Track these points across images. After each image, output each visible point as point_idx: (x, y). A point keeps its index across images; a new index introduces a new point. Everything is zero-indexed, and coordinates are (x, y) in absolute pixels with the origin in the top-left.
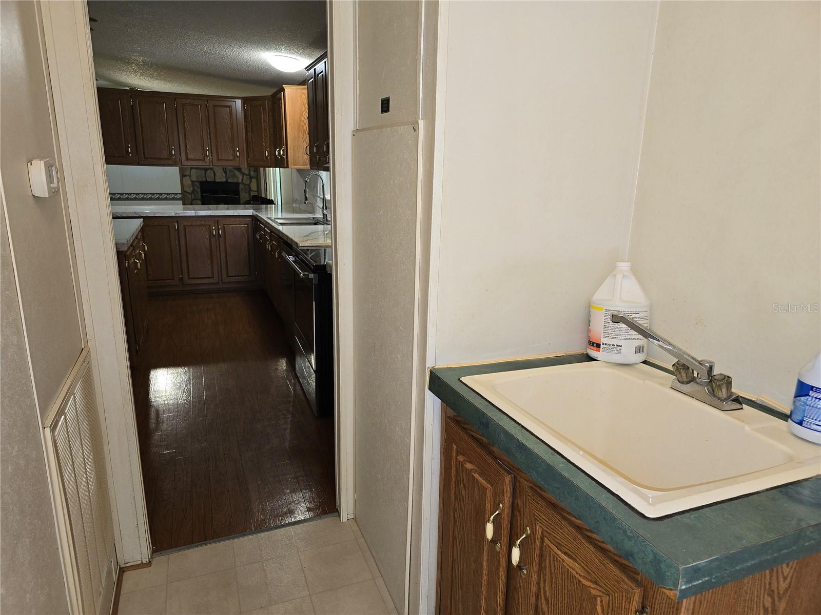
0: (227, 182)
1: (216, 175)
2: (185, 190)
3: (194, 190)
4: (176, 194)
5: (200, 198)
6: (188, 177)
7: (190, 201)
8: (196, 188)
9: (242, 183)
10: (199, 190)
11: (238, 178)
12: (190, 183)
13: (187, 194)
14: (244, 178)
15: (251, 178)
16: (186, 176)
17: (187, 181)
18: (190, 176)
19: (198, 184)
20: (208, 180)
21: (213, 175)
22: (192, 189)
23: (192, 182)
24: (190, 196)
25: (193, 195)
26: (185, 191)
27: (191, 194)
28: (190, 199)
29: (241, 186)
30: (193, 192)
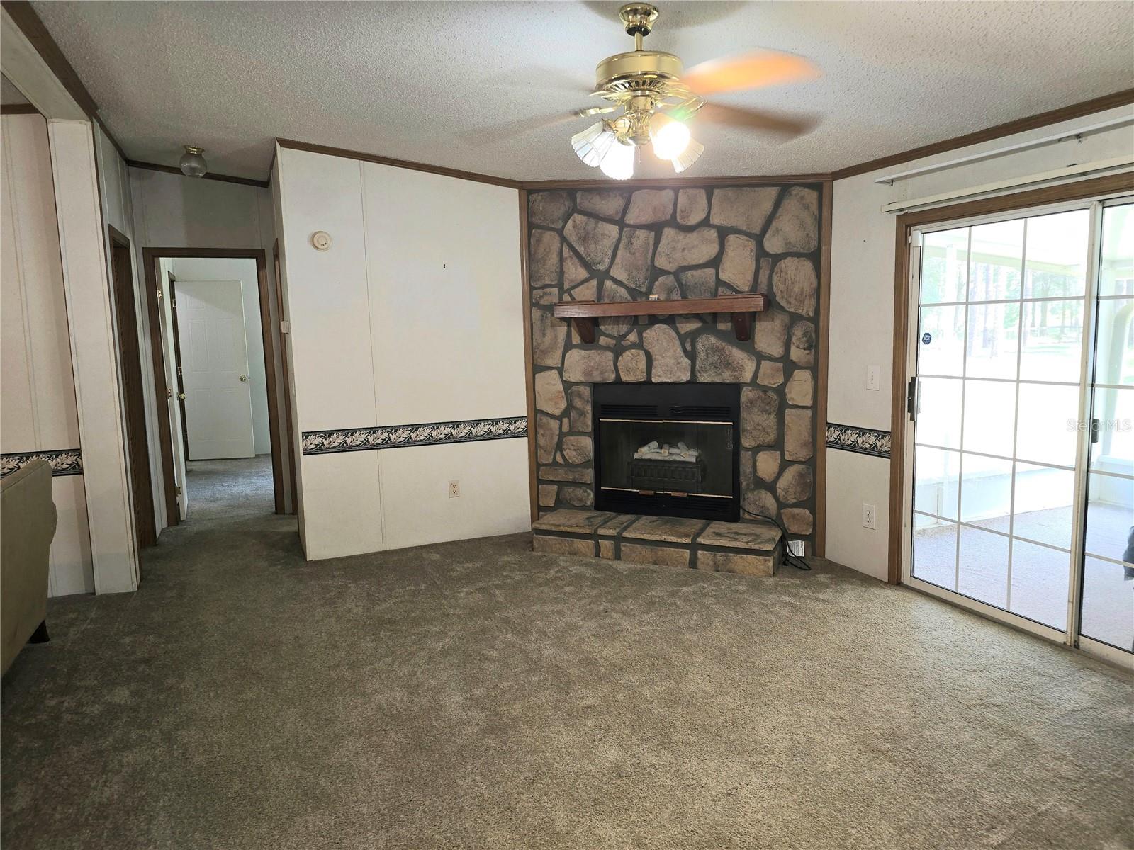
0: (693, 382)
1: (655, 363)
2: (538, 407)
3: (570, 406)
4: (514, 420)
5: (590, 429)
6: (555, 373)
7: (556, 438)
8: (578, 403)
9: (754, 383)
10: (589, 408)
11: (741, 368)
12: (561, 387)
13: (545, 420)
14: (761, 370)
15: (789, 368)
16: (549, 368)
17: (550, 383)
18: (561, 370)
19: (586, 392)
20: (624, 378)
21: (643, 366)
22: (563, 405)
23: (568, 385)
24: (554, 424)
25: (565, 421)
26: (537, 411)
27: (559, 418)
28: (557, 433)
29: (747, 394)
30: (566, 413)
